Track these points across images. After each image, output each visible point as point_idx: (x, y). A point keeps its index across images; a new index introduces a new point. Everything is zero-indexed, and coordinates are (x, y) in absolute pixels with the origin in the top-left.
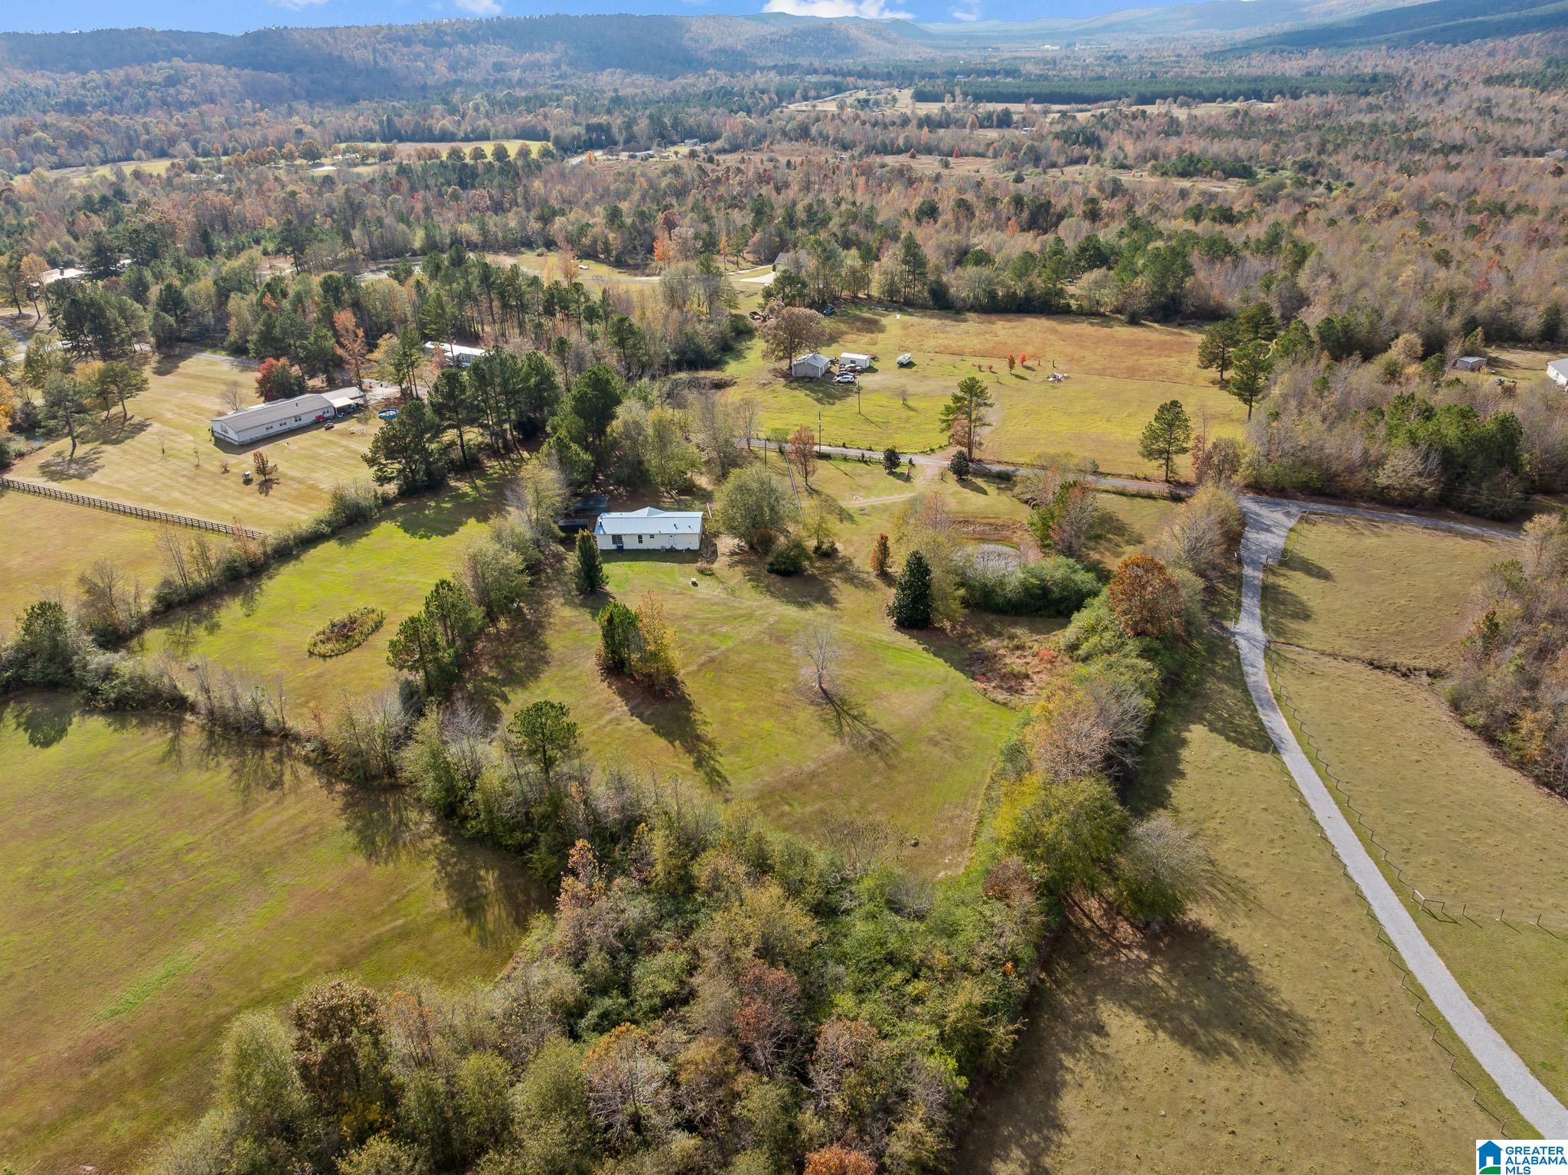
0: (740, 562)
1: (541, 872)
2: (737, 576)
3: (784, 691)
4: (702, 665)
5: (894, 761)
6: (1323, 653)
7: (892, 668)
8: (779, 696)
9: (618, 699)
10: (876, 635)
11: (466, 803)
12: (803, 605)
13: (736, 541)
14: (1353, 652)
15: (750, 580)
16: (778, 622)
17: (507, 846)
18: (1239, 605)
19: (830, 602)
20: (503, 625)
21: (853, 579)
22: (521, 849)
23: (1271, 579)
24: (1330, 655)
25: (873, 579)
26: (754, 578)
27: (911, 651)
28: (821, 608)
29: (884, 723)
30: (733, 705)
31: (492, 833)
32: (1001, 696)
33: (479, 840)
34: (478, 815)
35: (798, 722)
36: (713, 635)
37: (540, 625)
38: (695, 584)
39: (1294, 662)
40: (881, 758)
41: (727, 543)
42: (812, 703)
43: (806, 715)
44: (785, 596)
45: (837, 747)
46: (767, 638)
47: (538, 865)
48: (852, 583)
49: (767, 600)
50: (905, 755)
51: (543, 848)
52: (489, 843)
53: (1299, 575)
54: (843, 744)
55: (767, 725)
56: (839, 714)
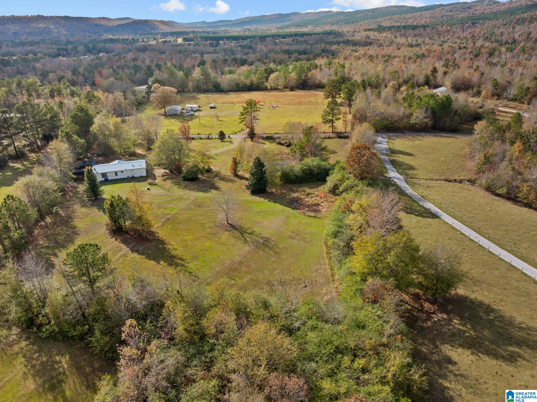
0: (169, 178)
1: (99, 348)
2: (169, 184)
3: (210, 227)
4: (164, 222)
5: (277, 250)
6: (427, 179)
7: (258, 210)
8: (208, 230)
9: (122, 245)
10: (244, 198)
11: (40, 316)
12: (205, 191)
13: (164, 171)
14: (437, 178)
15: (176, 185)
16: (196, 199)
17: (72, 337)
18: (385, 168)
19: (217, 188)
20: (48, 220)
21: (223, 179)
22: (82, 337)
23: (392, 158)
24: (430, 180)
25: (232, 178)
26: (177, 184)
27: (263, 202)
28: (214, 191)
29: (265, 234)
30: (186, 238)
31: (61, 332)
32: (312, 214)
33: (52, 337)
34: (50, 322)
35: (223, 240)
36: (165, 209)
37: (70, 217)
38: (148, 189)
39: (419, 184)
40: (270, 249)
41: (159, 172)
42: (226, 230)
43: (225, 236)
44: (195, 189)
45: (247, 248)
46: (193, 206)
47: (96, 344)
48: (224, 181)
49: (187, 191)
50: (281, 246)
51: (97, 333)
52: (60, 338)
53: (401, 155)
54: (249, 246)
55: (208, 244)
56: (241, 233)
